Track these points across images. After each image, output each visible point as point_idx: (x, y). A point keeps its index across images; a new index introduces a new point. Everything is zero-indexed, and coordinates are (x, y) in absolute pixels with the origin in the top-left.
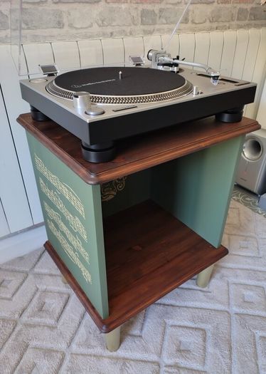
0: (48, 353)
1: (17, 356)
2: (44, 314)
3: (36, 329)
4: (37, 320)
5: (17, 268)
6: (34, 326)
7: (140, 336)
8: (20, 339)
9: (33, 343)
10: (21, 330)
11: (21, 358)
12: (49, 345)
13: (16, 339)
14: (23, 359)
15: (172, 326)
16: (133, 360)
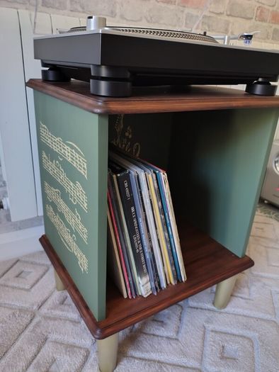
0: (71, 348)
1: (34, 349)
2: (66, 307)
3: (56, 322)
4: (58, 313)
5: (38, 261)
6: (55, 319)
7: (177, 339)
8: (38, 330)
9: (53, 337)
10: (40, 322)
11: (38, 352)
12: (71, 341)
13: (33, 331)
14: (41, 353)
15: (212, 331)
16: (170, 365)
